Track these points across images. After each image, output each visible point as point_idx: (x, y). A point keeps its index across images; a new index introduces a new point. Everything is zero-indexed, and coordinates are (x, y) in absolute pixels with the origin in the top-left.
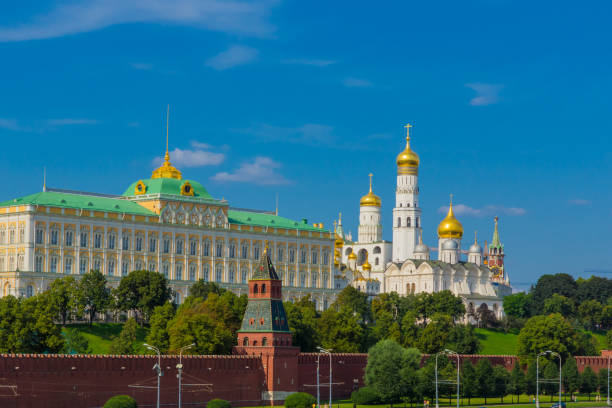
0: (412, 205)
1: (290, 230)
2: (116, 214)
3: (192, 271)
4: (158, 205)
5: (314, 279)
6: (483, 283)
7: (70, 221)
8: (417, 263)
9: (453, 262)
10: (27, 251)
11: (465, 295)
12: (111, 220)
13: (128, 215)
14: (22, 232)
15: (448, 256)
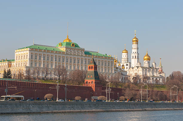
0: (136, 52)
1: (102, 57)
2: (53, 51)
3: (74, 67)
4: (65, 49)
5: (109, 70)
6: (156, 73)
7: (40, 53)
8: (138, 67)
9: (148, 67)
10: (28, 61)
11: (151, 76)
12: (52, 53)
13: (56, 51)
14: (27, 56)
15: (146, 65)
